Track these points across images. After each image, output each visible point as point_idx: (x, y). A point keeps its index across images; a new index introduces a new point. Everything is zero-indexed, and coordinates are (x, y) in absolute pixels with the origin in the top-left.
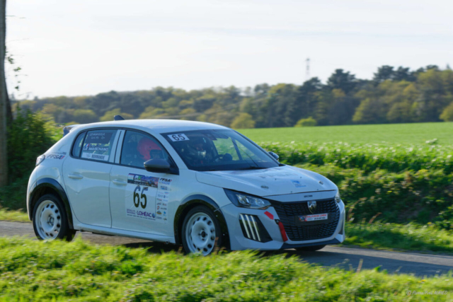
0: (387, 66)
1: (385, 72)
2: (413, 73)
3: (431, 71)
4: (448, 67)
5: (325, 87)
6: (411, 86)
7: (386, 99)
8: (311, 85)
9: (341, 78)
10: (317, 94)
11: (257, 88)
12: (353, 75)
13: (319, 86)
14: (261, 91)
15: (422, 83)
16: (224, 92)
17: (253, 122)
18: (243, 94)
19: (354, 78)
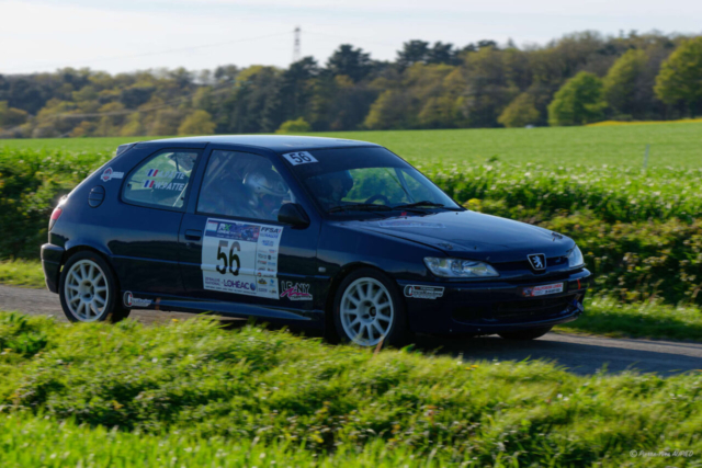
0: (419, 41)
1: (415, 50)
2: (457, 52)
3: (486, 50)
4: (511, 43)
5: (324, 73)
6: (456, 73)
7: (417, 92)
8: (302, 69)
9: (348, 59)
10: (311, 83)
11: (220, 72)
12: (367, 55)
13: (315, 70)
14: (226, 77)
15: (472, 69)
16: (168, 78)
17: (212, 125)
18: (197, 81)
19: (368, 60)
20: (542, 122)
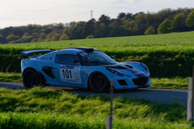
0: (123, 13)
1: (122, 15)
2: (133, 15)
3: (141, 14)
4: (148, 12)
5: (97, 22)
6: (132, 21)
8: (92, 21)
9: (104, 18)
10: (94, 25)
11: (71, 24)
12: (109, 17)
13: (95, 22)
14: (72, 25)
15: (137, 20)
16: (57, 26)
17: (68, 38)
18: (65, 26)
19: (109, 19)
20: (156, 33)
